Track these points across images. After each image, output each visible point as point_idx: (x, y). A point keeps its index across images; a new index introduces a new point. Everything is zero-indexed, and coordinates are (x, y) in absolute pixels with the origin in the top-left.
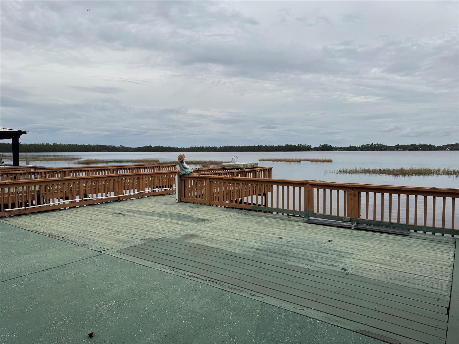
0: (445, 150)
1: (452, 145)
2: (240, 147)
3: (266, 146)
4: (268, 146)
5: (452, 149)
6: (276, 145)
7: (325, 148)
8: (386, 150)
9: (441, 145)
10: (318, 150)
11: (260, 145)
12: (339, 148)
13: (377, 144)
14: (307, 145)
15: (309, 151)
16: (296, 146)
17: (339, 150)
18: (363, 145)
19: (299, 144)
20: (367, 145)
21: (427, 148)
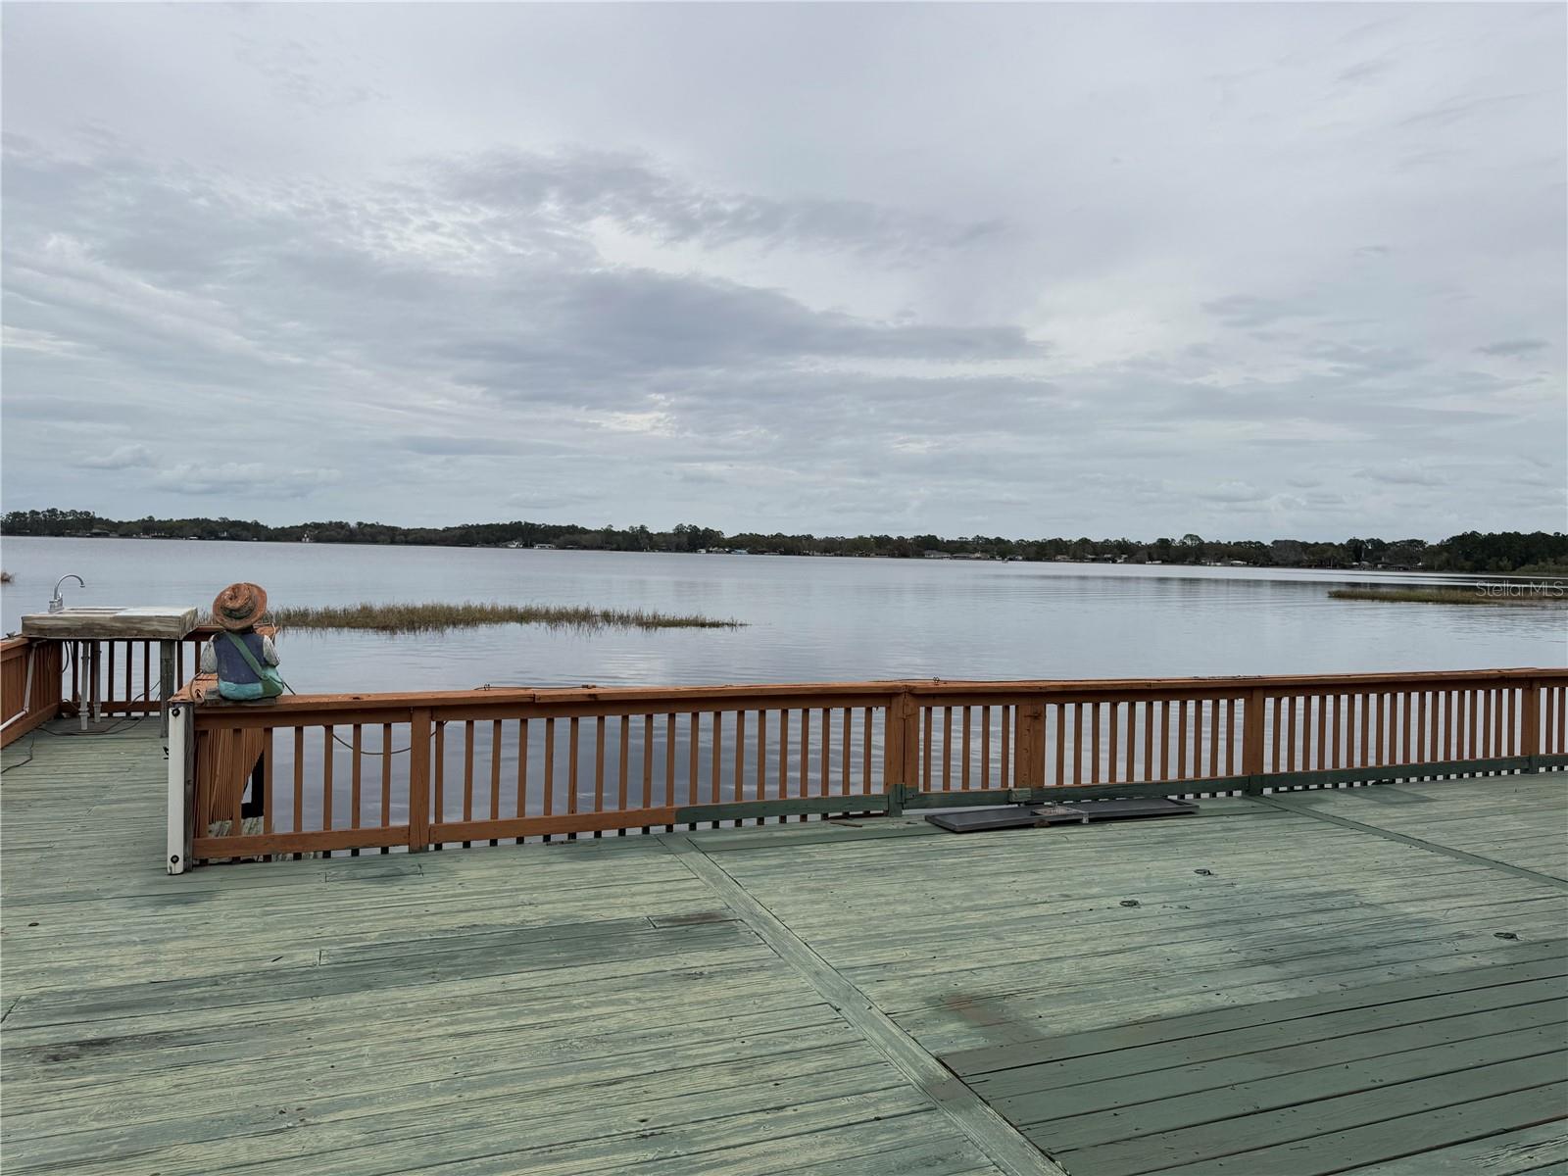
0: (299, 540)
1: (317, 526)
5: (317, 540)
8: (106, 535)
9: (287, 525)
13: (74, 512)
18: (15, 515)
20: (33, 512)
21: (245, 533)
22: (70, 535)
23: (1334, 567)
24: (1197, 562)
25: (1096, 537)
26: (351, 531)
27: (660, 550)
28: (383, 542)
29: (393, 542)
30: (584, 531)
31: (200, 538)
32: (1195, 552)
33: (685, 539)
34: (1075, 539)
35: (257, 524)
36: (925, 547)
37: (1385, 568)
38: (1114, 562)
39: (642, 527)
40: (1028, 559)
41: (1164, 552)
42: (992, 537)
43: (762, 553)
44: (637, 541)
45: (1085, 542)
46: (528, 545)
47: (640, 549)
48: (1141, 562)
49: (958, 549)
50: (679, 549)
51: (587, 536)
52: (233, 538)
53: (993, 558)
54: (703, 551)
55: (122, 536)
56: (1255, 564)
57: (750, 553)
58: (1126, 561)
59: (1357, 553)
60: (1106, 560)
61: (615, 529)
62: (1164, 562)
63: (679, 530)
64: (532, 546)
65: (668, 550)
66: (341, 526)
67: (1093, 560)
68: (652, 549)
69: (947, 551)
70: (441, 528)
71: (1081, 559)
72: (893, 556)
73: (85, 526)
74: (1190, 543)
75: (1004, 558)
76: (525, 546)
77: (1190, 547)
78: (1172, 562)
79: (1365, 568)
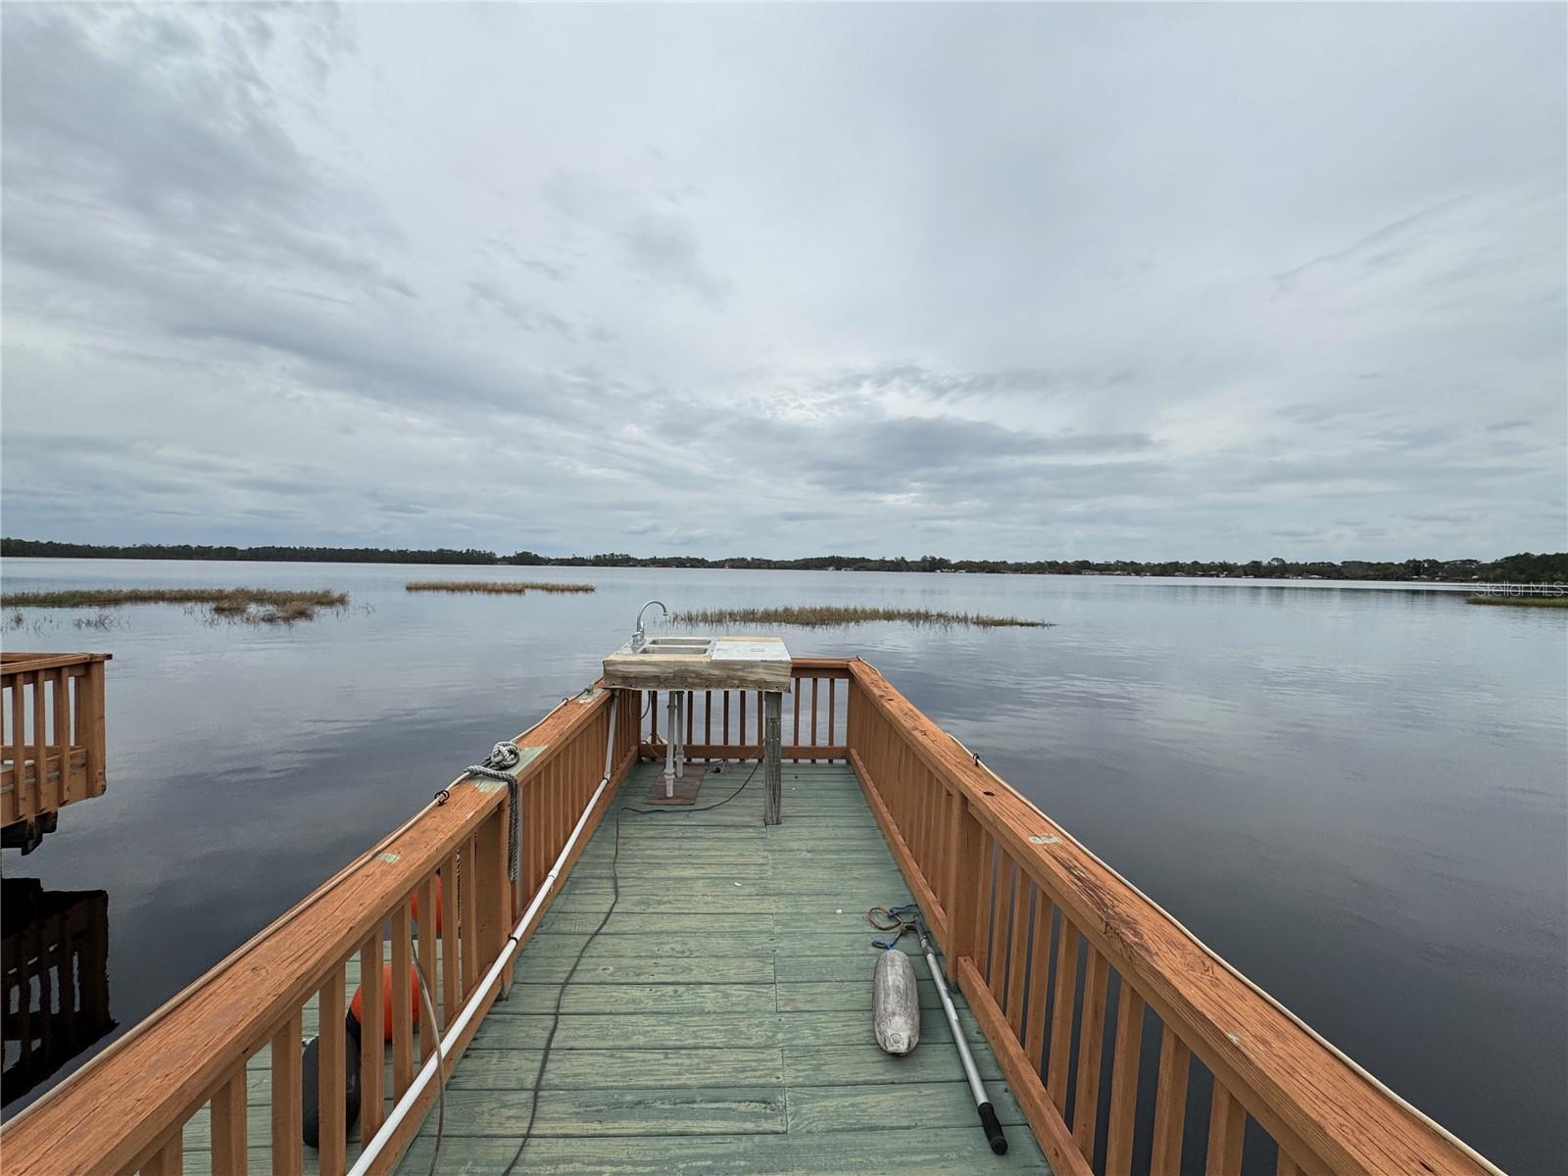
0: (723, 567)
1: (732, 560)
3: (387, 551)
4: (392, 550)
5: (732, 567)
6: (412, 548)
7: (525, 559)
8: (635, 566)
9: (717, 560)
10: (511, 564)
12: (552, 560)
13: (621, 555)
14: (488, 551)
15: (492, 564)
16: (461, 552)
17: (552, 565)
18: (597, 556)
19: (469, 550)
20: (604, 555)
21: (697, 564)
22: (620, 566)
23: (1397, 580)
24: (1282, 576)
25: (1204, 560)
26: (748, 562)
27: (913, 571)
28: (763, 568)
29: (769, 568)
30: (869, 561)
31: (677, 566)
32: (1281, 570)
33: (928, 564)
34: (1189, 562)
35: (703, 559)
36: (1082, 568)
37: (1441, 580)
38: (1218, 576)
39: (902, 558)
40: (1154, 575)
41: (1255, 570)
42: (1128, 561)
43: (975, 572)
44: (900, 566)
45: (1195, 563)
47: (902, 571)
48: (1240, 577)
49: (1105, 569)
50: (924, 570)
51: (871, 563)
52: (692, 566)
53: (1129, 574)
54: (939, 571)
55: (643, 566)
56: (1329, 578)
58: (1226, 576)
59: (1414, 570)
60: (1212, 576)
61: (887, 559)
62: (1256, 577)
63: (924, 559)
64: (840, 569)
65: (917, 571)
66: (744, 560)
67: (1202, 576)
68: (908, 571)
69: (1097, 570)
70: (792, 560)
71: (1194, 575)
72: (1060, 573)
73: (626, 561)
74: (1276, 563)
75: (1137, 575)
76: (837, 569)
77: (1276, 567)
78: (1263, 577)
79: (1424, 580)
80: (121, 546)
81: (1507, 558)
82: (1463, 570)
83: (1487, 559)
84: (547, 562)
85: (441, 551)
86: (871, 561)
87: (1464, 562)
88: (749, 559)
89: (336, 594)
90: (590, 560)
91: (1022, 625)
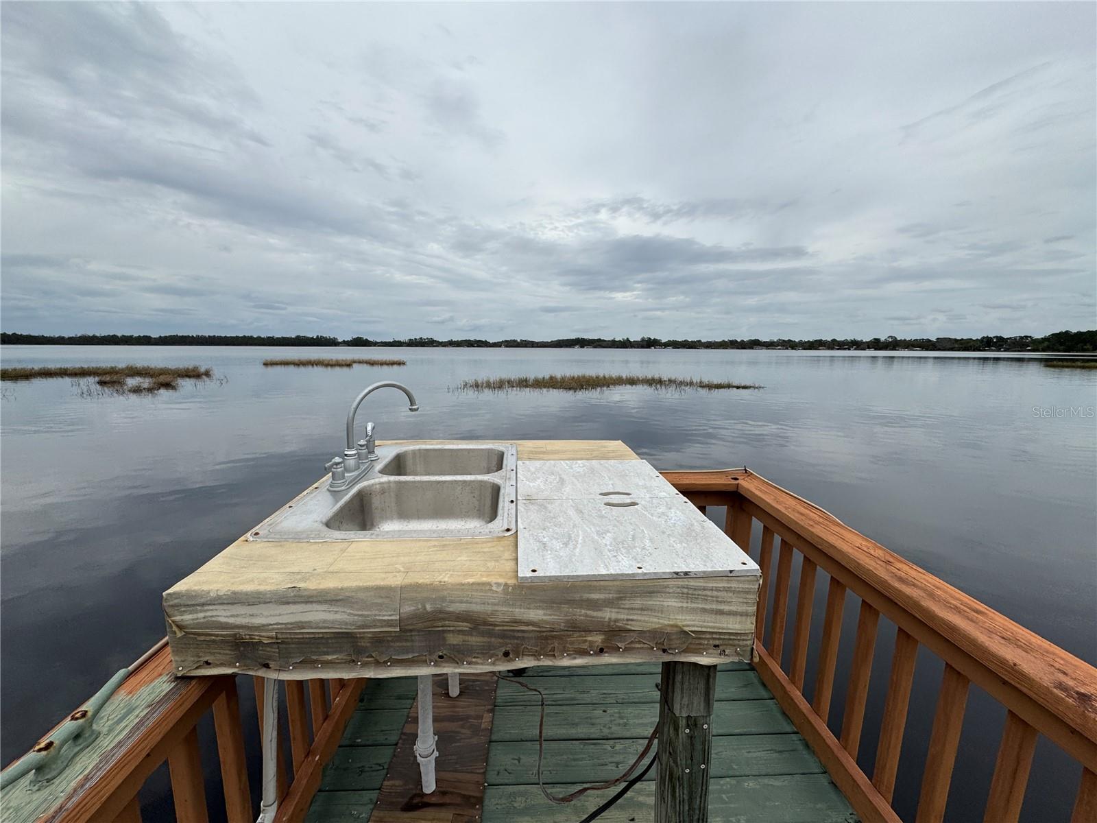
0: (500, 346)
1: (506, 341)
2: (205, 337)
3: (259, 338)
4: (262, 337)
5: (506, 346)
6: (278, 335)
7: (359, 342)
8: (438, 346)
9: (496, 341)
10: (349, 346)
11: (247, 335)
12: (379, 342)
13: (428, 338)
14: (332, 337)
15: (336, 346)
16: (313, 338)
17: (379, 346)
18: (410, 340)
19: (318, 336)
20: (416, 339)
21: (482, 345)
22: (428, 346)
23: (974, 350)
24: (894, 349)
25: (840, 338)
26: (518, 343)
27: (635, 348)
28: (529, 347)
29: (533, 347)
30: (604, 341)
31: (468, 347)
32: (894, 344)
33: (645, 343)
34: (829, 340)
35: (486, 341)
36: (754, 344)
37: (1005, 351)
38: (849, 349)
39: (628, 339)
40: (804, 349)
41: (876, 344)
42: (787, 339)
43: (678, 348)
44: (626, 344)
45: (834, 340)
46: (582, 347)
47: (627, 348)
48: (865, 350)
49: (770, 345)
50: (643, 347)
51: (605, 343)
52: (478, 346)
53: (787, 349)
54: (653, 348)
55: (443, 346)
56: (927, 350)
57: (673, 348)
58: (855, 349)
59: (987, 343)
60: (845, 349)
61: (616, 340)
62: (876, 349)
63: (643, 340)
64: (584, 347)
65: (638, 348)
66: (515, 341)
67: (838, 349)
68: (631, 347)
69: (764, 346)
70: (550, 341)
71: (832, 349)
72: (738, 348)
73: (431, 343)
74: (890, 340)
75: (793, 349)
76: (581, 347)
77: (890, 342)
78: (880, 349)
79: (993, 351)
80: (66, 336)
81: (1053, 335)
82: (1021, 344)
83: (1038, 335)
84: (375, 344)
85: (298, 337)
86: (605, 341)
87: (1021, 338)
88: (519, 341)
89: (202, 370)
90: (405, 343)
91: (738, 387)
